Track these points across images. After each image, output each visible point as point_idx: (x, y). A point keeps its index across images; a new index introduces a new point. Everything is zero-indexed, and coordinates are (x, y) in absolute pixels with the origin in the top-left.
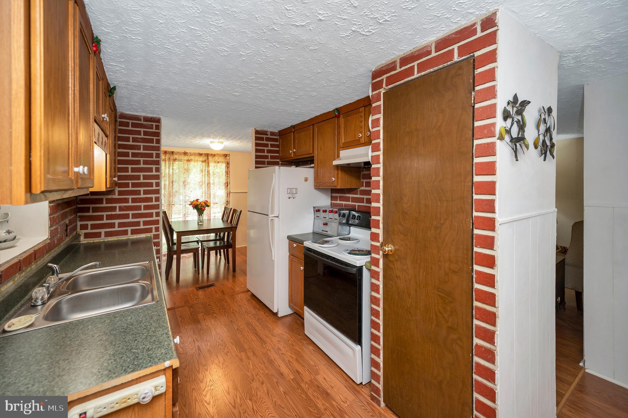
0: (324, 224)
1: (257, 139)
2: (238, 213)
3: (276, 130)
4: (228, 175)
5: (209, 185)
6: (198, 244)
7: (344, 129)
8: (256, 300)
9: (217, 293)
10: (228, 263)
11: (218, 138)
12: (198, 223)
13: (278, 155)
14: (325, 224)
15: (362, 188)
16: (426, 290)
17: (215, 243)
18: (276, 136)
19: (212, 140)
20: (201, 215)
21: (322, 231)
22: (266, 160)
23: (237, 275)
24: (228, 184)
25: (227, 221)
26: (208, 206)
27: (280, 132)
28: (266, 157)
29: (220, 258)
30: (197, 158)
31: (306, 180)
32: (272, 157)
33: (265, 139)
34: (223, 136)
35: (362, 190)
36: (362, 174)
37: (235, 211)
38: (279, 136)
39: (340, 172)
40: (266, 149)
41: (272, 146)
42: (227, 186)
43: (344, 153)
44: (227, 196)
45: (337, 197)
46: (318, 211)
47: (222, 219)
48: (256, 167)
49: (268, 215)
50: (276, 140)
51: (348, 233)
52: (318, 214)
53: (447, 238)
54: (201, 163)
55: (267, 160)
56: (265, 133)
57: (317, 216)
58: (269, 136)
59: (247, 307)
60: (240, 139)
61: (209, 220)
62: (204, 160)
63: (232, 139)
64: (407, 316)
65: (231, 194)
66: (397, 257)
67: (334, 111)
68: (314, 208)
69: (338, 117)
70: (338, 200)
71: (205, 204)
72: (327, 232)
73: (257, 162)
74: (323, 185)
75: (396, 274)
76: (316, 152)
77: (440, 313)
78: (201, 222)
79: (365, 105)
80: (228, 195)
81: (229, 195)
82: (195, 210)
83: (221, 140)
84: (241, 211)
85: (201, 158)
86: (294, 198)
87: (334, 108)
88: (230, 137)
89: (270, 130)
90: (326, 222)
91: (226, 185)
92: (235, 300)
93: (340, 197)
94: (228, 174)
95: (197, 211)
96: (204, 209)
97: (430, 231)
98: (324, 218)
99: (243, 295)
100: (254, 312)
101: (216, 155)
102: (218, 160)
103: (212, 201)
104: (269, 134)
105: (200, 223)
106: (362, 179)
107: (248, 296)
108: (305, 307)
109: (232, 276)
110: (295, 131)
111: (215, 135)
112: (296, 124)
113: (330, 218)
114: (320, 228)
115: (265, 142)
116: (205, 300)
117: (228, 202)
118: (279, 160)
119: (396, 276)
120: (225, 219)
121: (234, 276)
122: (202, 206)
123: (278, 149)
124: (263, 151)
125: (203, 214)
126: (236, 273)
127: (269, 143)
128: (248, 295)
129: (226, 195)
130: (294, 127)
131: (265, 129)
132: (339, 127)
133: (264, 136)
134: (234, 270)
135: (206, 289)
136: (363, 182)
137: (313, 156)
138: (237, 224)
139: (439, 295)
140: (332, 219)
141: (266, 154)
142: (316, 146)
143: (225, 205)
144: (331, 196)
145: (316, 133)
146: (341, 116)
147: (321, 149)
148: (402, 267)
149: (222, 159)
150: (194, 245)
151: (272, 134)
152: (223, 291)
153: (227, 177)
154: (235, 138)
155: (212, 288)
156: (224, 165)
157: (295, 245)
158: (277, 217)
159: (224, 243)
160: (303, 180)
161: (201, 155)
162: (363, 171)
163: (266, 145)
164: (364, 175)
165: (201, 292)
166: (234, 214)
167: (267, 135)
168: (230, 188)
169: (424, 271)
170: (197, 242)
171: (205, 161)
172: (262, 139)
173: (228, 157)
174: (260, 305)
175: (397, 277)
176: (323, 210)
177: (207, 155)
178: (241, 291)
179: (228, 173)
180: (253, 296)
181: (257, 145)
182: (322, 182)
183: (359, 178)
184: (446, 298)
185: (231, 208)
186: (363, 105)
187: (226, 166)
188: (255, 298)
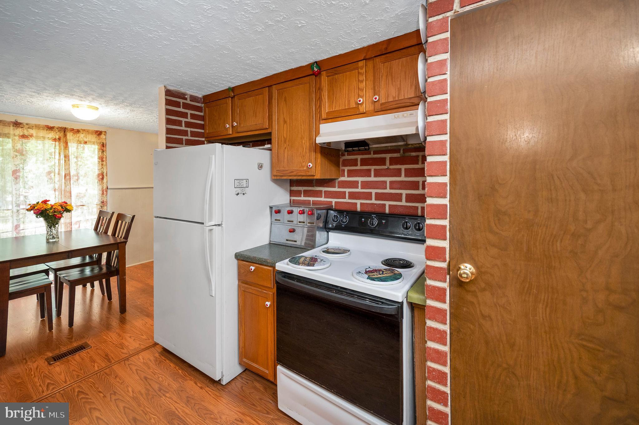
0: (290, 232)
1: (168, 102)
2: (128, 220)
3: (200, 95)
4: (104, 163)
5: (68, 177)
6: (48, 275)
7: (329, 92)
8: (174, 359)
9: (94, 362)
10: (110, 298)
11: (90, 99)
12: (47, 240)
13: (203, 131)
14: (292, 231)
15: (342, 179)
16: (552, 337)
17: (82, 271)
18: (198, 102)
19: (76, 102)
20: (55, 227)
21: (287, 240)
22: (184, 138)
23: (128, 318)
24: (103, 176)
25: (106, 232)
26: (68, 211)
27: (205, 97)
28: (185, 133)
29: (92, 292)
30: (42, 133)
31: (260, 167)
32: (193, 134)
33: (181, 104)
34: (101, 96)
35: (343, 181)
36: (341, 160)
37: (120, 217)
38: (204, 102)
39: (319, 155)
40: (184, 120)
41: (193, 116)
42: (103, 179)
43: (325, 128)
44: (103, 194)
45: (300, 191)
46: (278, 212)
47: (96, 229)
48: (167, 147)
49: (203, 223)
50: (198, 109)
51: (326, 241)
52: (278, 216)
53: (600, 253)
54: (51, 142)
55: (186, 138)
56: (182, 96)
57: (276, 220)
58: (188, 101)
59: (161, 379)
60: (131, 105)
61: (69, 233)
62: (57, 137)
63: (116, 104)
64: (508, 379)
65: (109, 191)
66: (483, 285)
67: (311, 66)
68: (271, 208)
69: (317, 74)
70: (302, 196)
71: (62, 208)
72: (296, 241)
73: (168, 140)
74: (291, 174)
75: (481, 311)
76: (275, 127)
77: (586, 374)
78: (53, 238)
79: (367, 57)
80: (105, 193)
81: (107, 191)
82: (42, 219)
83: (95, 104)
84: (134, 217)
85: (52, 135)
86: (244, 194)
87: (312, 61)
88: (114, 98)
89: (190, 92)
90: (293, 227)
91: (101, 177)
92: (134, 368)
93: (305, 191)
94: (102, 161)
95: (46, 220)
96: (59, 216)
97: (561, 241)
98: (288, 221)
99: (147, 356)
100: (175, 385)
101: (81, 131)
102: (86, 140)
103: (74, 202)
104: (188, 99)
105: (51, 240)
106: (342, 166)
107: (157, 355)
108: (279, 367)
109: (118, 322)
110: (234, 96)
111: (84, 91)
112: (237, 84)
113: (300, 222)
114: (282, 236)
115: (181, 110)
116: (68, 383)
117: (103, 203)
118: (203, 139)
119: (482, 315)
120: (101, 229)
121: (123, 321)
122: (55, 212)
123: (202, 123)
124: (179, 123)
125: (57, 224)
126: (127, 313)
127: (189, 112)
128: (156, 352)
129: (101, 192)
130: (233, 89)
131: (182, 90)
132: (320, 89)
133: (181, 101)
134: (123, 309)
135: (70, 357)
136: (344, 170)
137: (270, 134)
138: (126, 237)
139: (584, 346)
140: (304, 223)
141: (183, 128)
142: (275, 117)
143: (99, 207)
144: (290, 190)
145: (275, 99)
146: (324, 73)
147: (285, 122)
148: (495, 300)
149: (93, 138)
150: (39, 280)
151: (193, 98)
152: (107, 355)
153: (102, 165)
154: (123, 102)
155: (83, 353)
156: (96, 148)
157: (253, 268)
158: (219, 225)
159: (101, 269)
160: (256, 166)
161: (50, 128)
162: (343, 155)
163: (185, 115)
164: (344, 160)
165: (58, 368)
166: (120, 222)
167: (186, 99)
168: (107, 182)
169: (547, 306)
170: (46, 272)
171: (59, 139)
172: (177, 104)
173: (103, 136)
174: (182, 368)
175: (484, 317)
176: (288, 211)
177: (64, 130)
178: (143, 347)
179: (104, 159)
180: (166, 352)
181: (168, 112)
182: (288, 170)
183: (337, 165)
184: (599, 350)
185: (113, 213)
186: (365, 56)
187: (99, 150)
188: (170, 357)
